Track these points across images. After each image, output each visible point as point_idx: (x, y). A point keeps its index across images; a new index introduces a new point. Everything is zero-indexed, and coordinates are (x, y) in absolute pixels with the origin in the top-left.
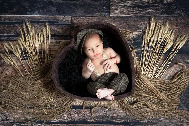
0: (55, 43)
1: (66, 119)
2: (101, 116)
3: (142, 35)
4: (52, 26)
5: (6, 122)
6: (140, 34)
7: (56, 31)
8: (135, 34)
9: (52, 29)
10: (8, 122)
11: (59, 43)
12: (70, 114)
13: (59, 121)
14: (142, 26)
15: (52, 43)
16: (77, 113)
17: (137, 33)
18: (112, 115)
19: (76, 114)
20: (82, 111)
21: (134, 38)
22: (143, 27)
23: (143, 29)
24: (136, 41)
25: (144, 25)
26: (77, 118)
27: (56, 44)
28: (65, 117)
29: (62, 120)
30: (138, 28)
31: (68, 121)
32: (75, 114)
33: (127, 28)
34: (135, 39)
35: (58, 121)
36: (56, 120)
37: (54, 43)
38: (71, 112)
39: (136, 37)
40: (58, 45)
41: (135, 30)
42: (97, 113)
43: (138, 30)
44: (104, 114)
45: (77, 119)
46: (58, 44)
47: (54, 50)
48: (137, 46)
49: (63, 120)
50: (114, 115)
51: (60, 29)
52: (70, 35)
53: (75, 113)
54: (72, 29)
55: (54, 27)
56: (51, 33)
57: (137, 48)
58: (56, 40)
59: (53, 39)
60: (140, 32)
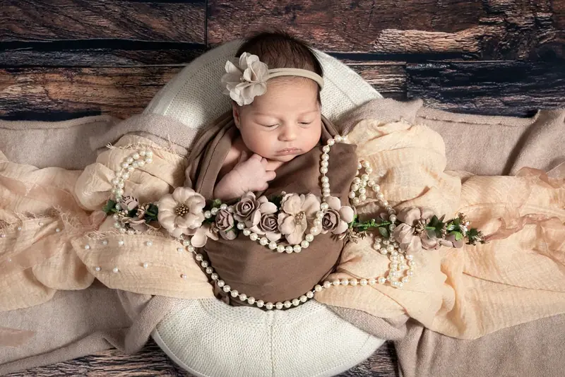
0: (143, 75)
3: (504, 41)
4: (129, 6)
6: (496, 37)
7: (145, 27)
8: (472, 35)
9: (128, 20)
11: (158, 76)
15: (129, 77)
17: (481, 31)
21: (469, 53)
23: (508, 13)
24: (476, 66)
27: (147, 81)
30: (484, 9)
34: (473, 56)
37: (140, 78)
39: (474, 49)
40: (153, 83)
41: (472, 22)
43: (486, 19)
46: (155, 80)
47: (137, 103)
48: (479, 87)
51: (163, 18)
52: (203, 43)
54: (213, 20)
55: (136, 10)
56: (126, 35)
57: (481, 94)
58: (148, 64)
59: (134, 60)
60: (493, 28)
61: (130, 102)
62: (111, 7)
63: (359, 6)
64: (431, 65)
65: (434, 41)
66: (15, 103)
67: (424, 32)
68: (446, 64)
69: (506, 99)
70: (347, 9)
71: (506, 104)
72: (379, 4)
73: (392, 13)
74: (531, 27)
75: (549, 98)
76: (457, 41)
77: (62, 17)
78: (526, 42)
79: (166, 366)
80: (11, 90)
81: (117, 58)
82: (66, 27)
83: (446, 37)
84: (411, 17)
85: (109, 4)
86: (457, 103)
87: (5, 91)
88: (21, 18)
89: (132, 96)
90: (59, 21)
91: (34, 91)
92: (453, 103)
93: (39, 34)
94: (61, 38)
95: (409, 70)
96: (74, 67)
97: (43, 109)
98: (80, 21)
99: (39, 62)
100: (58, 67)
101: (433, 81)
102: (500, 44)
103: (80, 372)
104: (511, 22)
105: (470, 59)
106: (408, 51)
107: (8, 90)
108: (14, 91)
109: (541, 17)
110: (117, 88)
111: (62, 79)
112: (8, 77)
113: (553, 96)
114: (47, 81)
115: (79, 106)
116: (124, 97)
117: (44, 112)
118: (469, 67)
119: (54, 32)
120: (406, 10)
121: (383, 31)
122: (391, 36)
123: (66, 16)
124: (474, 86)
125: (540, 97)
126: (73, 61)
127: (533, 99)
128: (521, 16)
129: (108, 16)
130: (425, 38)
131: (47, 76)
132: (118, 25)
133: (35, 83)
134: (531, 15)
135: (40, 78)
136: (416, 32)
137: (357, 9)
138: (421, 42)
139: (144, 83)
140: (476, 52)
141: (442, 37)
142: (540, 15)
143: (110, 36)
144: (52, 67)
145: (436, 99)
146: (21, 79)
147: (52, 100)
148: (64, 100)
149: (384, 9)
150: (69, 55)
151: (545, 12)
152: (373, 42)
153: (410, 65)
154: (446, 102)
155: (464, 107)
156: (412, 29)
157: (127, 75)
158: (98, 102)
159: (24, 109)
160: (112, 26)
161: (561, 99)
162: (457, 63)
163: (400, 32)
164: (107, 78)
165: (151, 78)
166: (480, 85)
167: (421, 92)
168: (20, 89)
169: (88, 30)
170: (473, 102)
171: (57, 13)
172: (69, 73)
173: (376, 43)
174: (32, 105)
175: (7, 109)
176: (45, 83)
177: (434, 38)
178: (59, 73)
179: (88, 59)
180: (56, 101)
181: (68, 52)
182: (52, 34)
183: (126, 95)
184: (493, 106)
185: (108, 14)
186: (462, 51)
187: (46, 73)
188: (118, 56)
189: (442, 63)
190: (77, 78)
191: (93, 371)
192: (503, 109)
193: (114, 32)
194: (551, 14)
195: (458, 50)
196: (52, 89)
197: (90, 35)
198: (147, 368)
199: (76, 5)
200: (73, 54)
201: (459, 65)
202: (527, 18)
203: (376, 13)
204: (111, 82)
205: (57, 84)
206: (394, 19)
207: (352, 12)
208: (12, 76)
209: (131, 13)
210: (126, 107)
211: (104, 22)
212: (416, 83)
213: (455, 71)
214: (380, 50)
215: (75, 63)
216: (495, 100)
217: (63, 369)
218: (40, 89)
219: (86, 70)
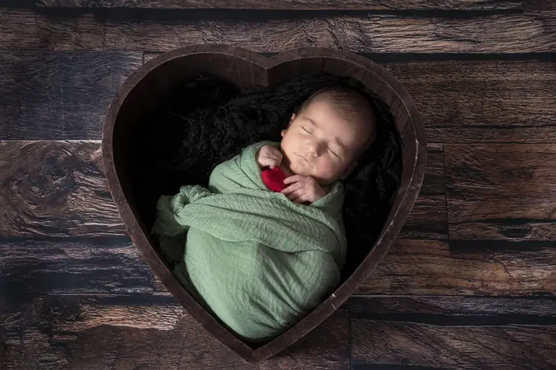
0: (411, 287)
1: (349, 22)
2: (231, 32)
3: (56, 315)
4: (432, 362)
5: (545, 13)
6: (63, 319)
7: (414, 338)
8: (86, 322)
9: (430, 346)
10: (538, 14)
11: (396, 284)
12: (334, 36)
13: (369, 18)
14: (53, 357)
15: (424, 284)
16: (311, 41)
17: (77, 327)
18: (197, 34)
19: (316, 38)
20: (296, 46)
21: (91, 303)
22: (48, 351)
23: (47, 345)
24: (86, 290)
25: (42, 361)
26: (311, 26)
27: (406, 280)
28: (350, 27)
29: (360, 21)
30: (71, 349)
31: (339, 18)
32: (318, 37)
33: (116, 347)
34: (85, 300)
35: (373, 17)
36: (378, 19)
37: (414, 284)
38: (331, 43)
40: (399, 278)
42: (246, 42)
43: (70, 338)
44: (222, 38)
45: (309, 23)
46: (399, 281)
47: (414, 257)
48: (86, 268)
49: (355, 20)
50: (188, 35)
51: (395, 346)
52: (352, 319)
53: (318, 40)
55: (424, 357)
56: (432, 329)
57: (85, 262)
58: (407, 298)
59: (421, 303)
60: (65, 329)
61: (422, 259)
62: (452, 362)
63: (194, 355)
64: (130, 291)
65: (123, 317)
66: (538, 260)
67: (133, 326)
68: (114, 293)
69: (61, 257)
70: (208, 352)
71: (62, 252)
72: (175, 358)
73: (162, 347)
74: (26, 329)
75: (21, 257)
76: (101, 316)
77: (502, 351)
78: (34, 313)
79: (370, 34)
80: (543, 273)
81: (439, 305)
82: (497, 340)
83: (111, 320)
84: (143, 342)
85: (453, 365)
86: (108, 254)
87: (550, 272)
88: (546, 351)
89: (421, 265)
90: (504, 347)
91: (520, 272)
92: (111, 254)
93: (524, 333)
94: (499, 328)
95: (151, 286)
96: (482, 297)
97: (508, 253)
98: (483, 348)
99: (518, 302)
100: (498, 297)
101: (128, 275)
102: (59, 312)
103: (442, 29)
104: (45, 335)
105: (90, 297)
106: (149, 306)
107: (547, 273)
108: (540, 273)
109: (16, 339)
110: (436, 274)
111: (493, 284)
112: (548, 287)
113: (17, 259)
114: (508, 282)
115: (472, 256)
116: (428, 265)
117: (507, 251)
118: (93, 289)
119: (509, 335)
120: (148, 350)
121: (172, 328)
122: (166, 323)
123: (498, 353)
124: (90, 269)
125: (30, 258)
126: (484, 303)
127: (35, 256)
128: (36, 341)
129: (453, 351)
130: (131, 319)
131: (508, 287)
132: (442, 341)
133: (520, 280)
134: (25, 342)
135: (515, 286)
136: (139, 327)
137: (197, 352)
138: (136, 316)
139: (409, 278)
140: (84, 304)
141: (115, 320)
142: (17, 342)
143: (448, 328)
144: (504, 296)
145: (127, 258)
146: (535, 285)
147: (500, 262)
148: (488, 262)
149: (169, 352)
150: (489, 310)
151: (11, 345)
152: (183, 316)
153: (150, 291)
154: (118, 254)
155: (102, 250)
156: (144, 329)
157: (428, 287)
158: (454, 260)
159: (527, 253)
160: (448, 340)
161: (11, 256)
162: (103, 293)
163: (156, 327)
164: (447, 284)
165: (402, 283)
166: (84, 270)
167: (142, 264)
168: (535, 274)
169: (472, 336)
170: (92, 254)
171: (507, 356)
172: (486, 290)
173: (180, 315)
174: (520, 257)
175: (545, 255)
176: (510, 280)
177: (123, 320)
178: (497, 290)
179: (469, 305)
180: (496, 261)
181: (490, 313)
182: (510, 333)
183: (425, 266)
184: (74, 250)
185: (453, 354)
186: (98, 306)
187: (510, 290)
188: (439, 308)
189: (119, 293)
190: (477, 284)
191: (431, 30)
192: (65, 247)
193: (446, 334)
194: (7, 342)
195: (100, 306)
196: (502, 274)
197: (470, 331)
198: (386, 32)
199: (489, 365)
200: (485, 310)
201: (102, 291)
202: (30, 338)
203: (178, 347)
204: (442, 280)
205: (498, 279)
206: (160, 341)
207: (202, 350)
208: (546, 288)
209: (428, 354)
210: (426, 254)
211: (456, 344)
212: (145, 273)
213: (106, 285)
214: (177, 307)
215: (481, 300)
216: (72, 255)
217: (457, 31)
218: (514, 274)
219: (469, 293)
